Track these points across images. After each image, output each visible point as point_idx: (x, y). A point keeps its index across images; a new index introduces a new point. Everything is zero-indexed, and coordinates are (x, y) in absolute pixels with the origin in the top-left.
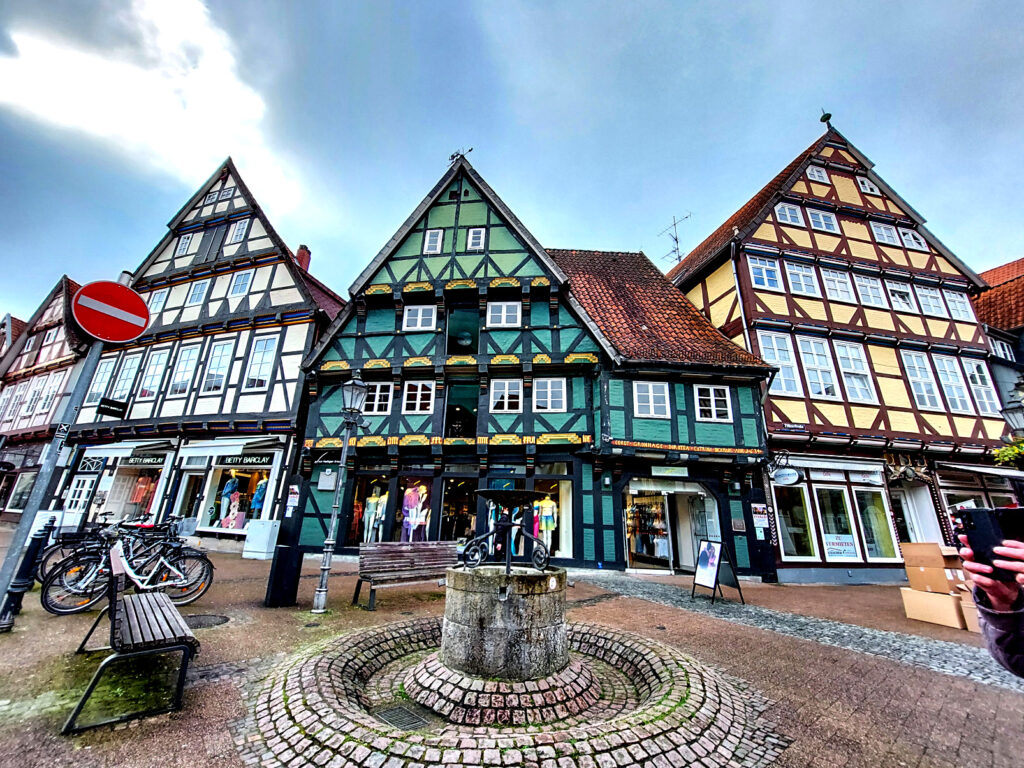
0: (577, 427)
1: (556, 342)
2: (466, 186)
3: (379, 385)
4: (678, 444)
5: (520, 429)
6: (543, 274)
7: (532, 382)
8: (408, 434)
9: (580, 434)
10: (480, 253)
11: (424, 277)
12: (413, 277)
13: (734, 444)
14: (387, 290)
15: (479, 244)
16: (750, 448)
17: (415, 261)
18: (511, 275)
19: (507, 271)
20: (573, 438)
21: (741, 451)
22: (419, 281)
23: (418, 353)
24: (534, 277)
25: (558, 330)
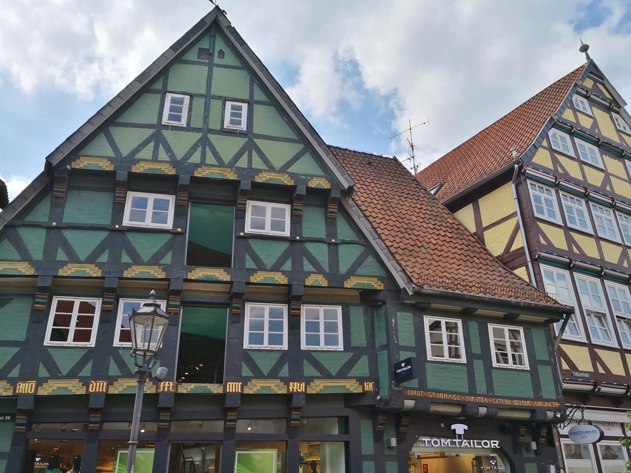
0: (356, 371)
1: (334, 260)
2: (220, 45)
3: (77, 302)
4: (476, 395)
5: (285, 371)
6: (322, 174)
7: (299, 309)
8: (123, 377)
9: (361, 380)
10: (242, 134)
11: (163, 155)
12: (147, 153)
13: (532, 396)
14: (107, 166)
15: (239, 123)
16: (548, 400)
17: (149, 132)
18: (283, 170)
19: (278, 165)
20: (352, 386)
21: (539, 404)
22: (155, 159)
23: (146, 260)
24: (312, 176)
25: (336, 244)
